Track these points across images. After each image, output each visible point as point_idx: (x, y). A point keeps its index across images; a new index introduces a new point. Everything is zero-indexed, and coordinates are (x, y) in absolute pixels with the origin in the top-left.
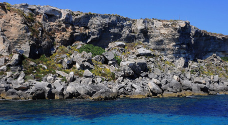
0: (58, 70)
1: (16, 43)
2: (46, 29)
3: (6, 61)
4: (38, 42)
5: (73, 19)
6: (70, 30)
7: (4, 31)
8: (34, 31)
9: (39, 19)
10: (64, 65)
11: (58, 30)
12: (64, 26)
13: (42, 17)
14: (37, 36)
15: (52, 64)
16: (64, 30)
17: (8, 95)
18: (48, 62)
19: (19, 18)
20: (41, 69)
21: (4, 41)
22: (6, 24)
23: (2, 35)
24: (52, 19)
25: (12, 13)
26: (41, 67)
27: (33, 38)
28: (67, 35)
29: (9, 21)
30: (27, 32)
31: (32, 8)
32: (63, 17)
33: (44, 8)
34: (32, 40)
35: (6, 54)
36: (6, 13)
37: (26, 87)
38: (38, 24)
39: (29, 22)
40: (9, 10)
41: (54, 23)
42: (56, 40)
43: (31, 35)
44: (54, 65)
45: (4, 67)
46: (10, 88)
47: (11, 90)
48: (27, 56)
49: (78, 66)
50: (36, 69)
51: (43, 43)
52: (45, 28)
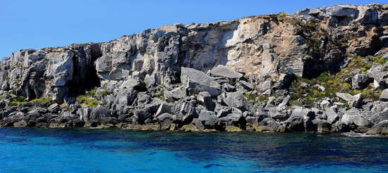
0: (343, 92)
1: (288, 59)
2: (334, 37)
3: (273, 83)
4: (317, 55)
5: (379, 16)
6: (372, 33)
7: (274, 46)
8: (313, 41)
9: (324, 26)
10: (355, 84)
11: (353, 35)
12: (362, 28)
13: (328, 22)
14: (318, 47)
15: (335, 84)
16: (363, 34)
17: (259, 125)
18: (329, 81)
19: (291, 28)
20: (315, 92)
21: (273, 59)
22: (277, 38)
23: (270, 52)
24: (345, 21)
25: (285, 24)
26: (316, 88)
27: (309, 51)
28: (366, 41)
29: (281, 33)
30: (301, 44)
31: (314, 12)
32: (361, 15)
33: (332, 10)
34: (307, 54)
35: (275, 75)
36: (278, 24)
37: (285, 115)
38: (320, 32)
39: (306, 32)
40: (282, 21)
41: (347, 27)
42: (348, 50)
43: (307, 47)
44: (338, 85)
45: (269, 92)
46: (266, 116)
47: (266, 119)
48: (301, 75)
49: (376, 84)
50: (308, 91)
51: (327, 56)
52: (331, 36)
